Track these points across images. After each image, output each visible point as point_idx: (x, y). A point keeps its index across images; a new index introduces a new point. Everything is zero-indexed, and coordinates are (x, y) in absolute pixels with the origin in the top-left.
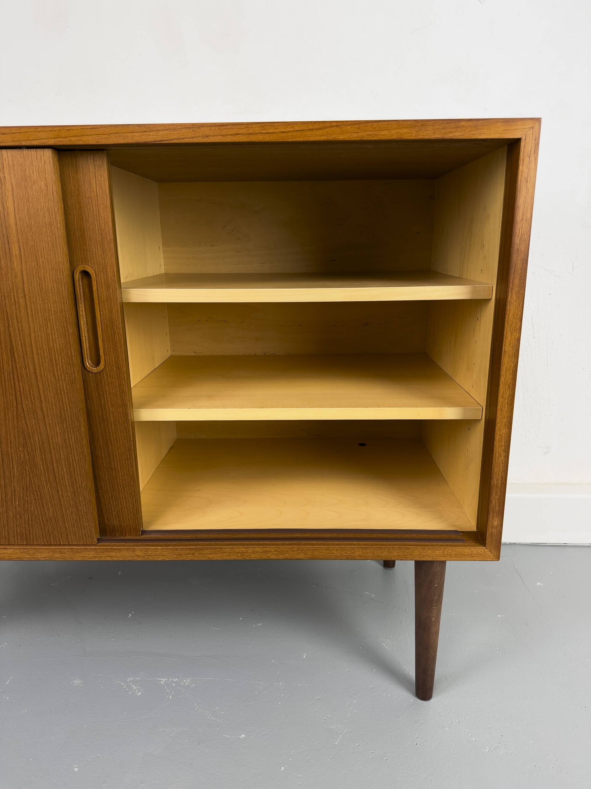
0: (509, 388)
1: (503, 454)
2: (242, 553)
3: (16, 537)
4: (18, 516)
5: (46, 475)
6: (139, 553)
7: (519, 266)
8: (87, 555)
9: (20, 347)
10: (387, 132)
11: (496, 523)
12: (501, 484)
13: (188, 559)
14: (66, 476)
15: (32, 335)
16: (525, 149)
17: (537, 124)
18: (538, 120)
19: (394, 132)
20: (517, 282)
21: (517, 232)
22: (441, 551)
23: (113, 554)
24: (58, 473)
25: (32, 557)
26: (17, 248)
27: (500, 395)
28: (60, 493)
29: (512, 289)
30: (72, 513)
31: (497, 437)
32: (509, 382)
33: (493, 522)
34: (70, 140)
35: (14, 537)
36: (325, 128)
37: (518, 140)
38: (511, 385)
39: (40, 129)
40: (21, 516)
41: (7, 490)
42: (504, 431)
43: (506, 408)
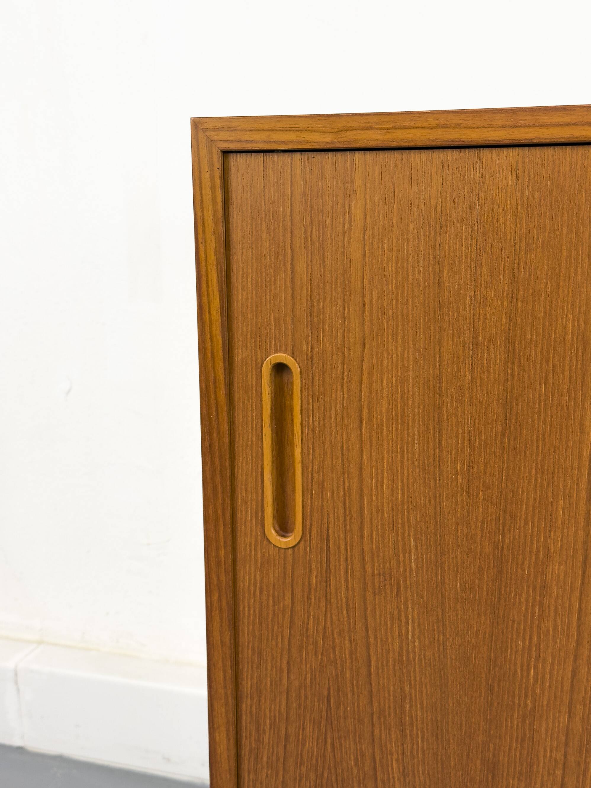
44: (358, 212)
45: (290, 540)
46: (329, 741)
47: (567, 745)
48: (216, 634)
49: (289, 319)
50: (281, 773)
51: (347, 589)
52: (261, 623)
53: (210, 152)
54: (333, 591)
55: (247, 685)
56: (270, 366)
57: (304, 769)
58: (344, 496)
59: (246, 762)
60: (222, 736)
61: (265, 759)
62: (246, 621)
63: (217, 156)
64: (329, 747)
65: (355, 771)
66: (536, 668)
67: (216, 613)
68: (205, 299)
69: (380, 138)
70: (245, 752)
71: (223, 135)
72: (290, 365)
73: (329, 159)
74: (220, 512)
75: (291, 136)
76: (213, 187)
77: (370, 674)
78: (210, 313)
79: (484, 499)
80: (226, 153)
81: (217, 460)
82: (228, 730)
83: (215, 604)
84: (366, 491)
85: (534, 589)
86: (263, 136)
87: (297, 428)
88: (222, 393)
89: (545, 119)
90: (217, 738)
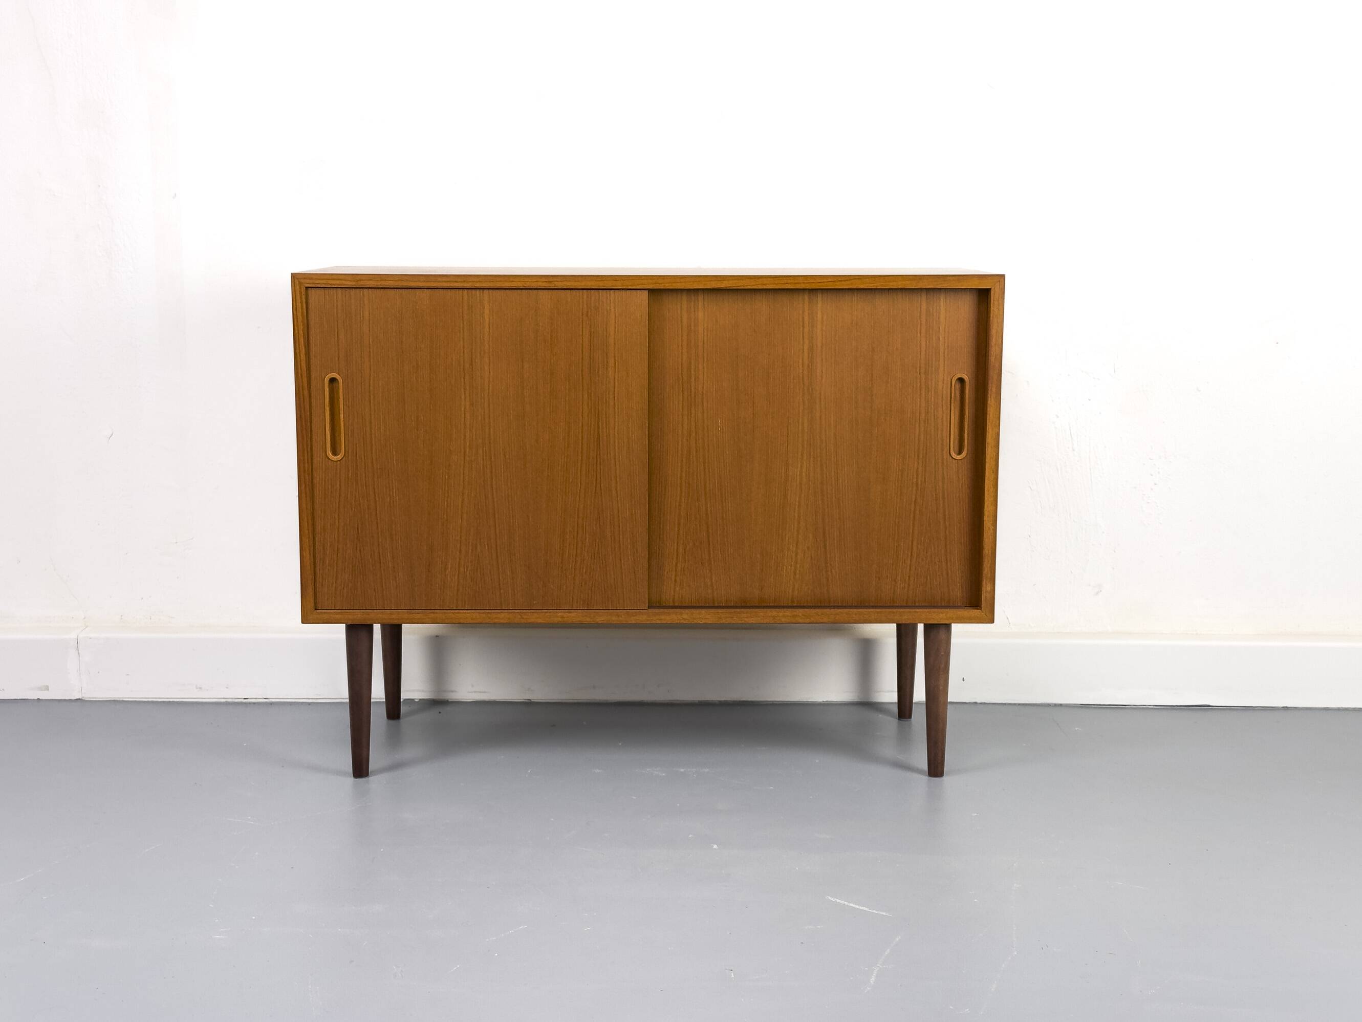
0: (993, 472)
1: (992, 528)
2: (774, 617)
3: (579, 603)
4: (583, 583)
5: (613, 545)
6: (685, 616)
7: (995, 377)
8: (641, 619)
9: (605, 438)
10: (894, 283)
11: (989, 589)
12: (992, 553)
13: (727, 623)
14: (629, 546)
15: (617, 428)
16: (994, 296)
17: (1002, 279)
18: (1003, 276)
19: (900, 283)
20: (994, 390)
21: (992, 353)
22: (944, 615)
23: (663, 617)
24: (623, 544)
25: (592, 620)
26: (613, 361)
27: (986, 478)
28: (622, 562)
29: (991, 395)
30: (630, 579)
31: (986, 513)
32: (993, 467)
33: (986, 588)
34: (665, 286)
35: (577, 602)
36: (850, 280)
37: (990, 289)
38: (994, 470)
39: (643, 278)
40: (586, 584)
41: (577, 559)
42: (992, 508)
43: (992, 489)
44: (367, 313)
45: (339, 457)
46: (358, 548)
47: (461, 532)
48: (304, 505)
49: (337, 359)
50: (336, 567)
51: (365, 477)
52: (325, 498)
53: (300, 288)
54: (359, 479)
55: (318, 528)
56: (328, 379)
57: (346, 564)
58: (363, 435)
59: (318, 565)
60: (307, 554)
61: (327, 562)
62: (318, 498)
63: (303, 290)
64: (358, 551)
65: (371, 561)
66: (447, 501)
67: (304, 495)
68: (298, 351)
69: (376, 284)
70: (317, 560)
71: (308, 281)
72: (338, 378)
73: (353, 291)
74: (305, 447)
75: (338, 282)
76: (301, 302)
77: (376, 514)
78: (300, 356)
79: (424, 431)
80: (307, 288)
81: (304, 422)
82: (310, 550)
83: (303, 491)
84: (373, 432)
85: (446, 468)
86: (324, 282)
87: (341, 406)
88: (306, 392)
89: (440, 279)
90: (304, 554)
